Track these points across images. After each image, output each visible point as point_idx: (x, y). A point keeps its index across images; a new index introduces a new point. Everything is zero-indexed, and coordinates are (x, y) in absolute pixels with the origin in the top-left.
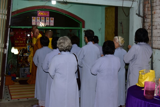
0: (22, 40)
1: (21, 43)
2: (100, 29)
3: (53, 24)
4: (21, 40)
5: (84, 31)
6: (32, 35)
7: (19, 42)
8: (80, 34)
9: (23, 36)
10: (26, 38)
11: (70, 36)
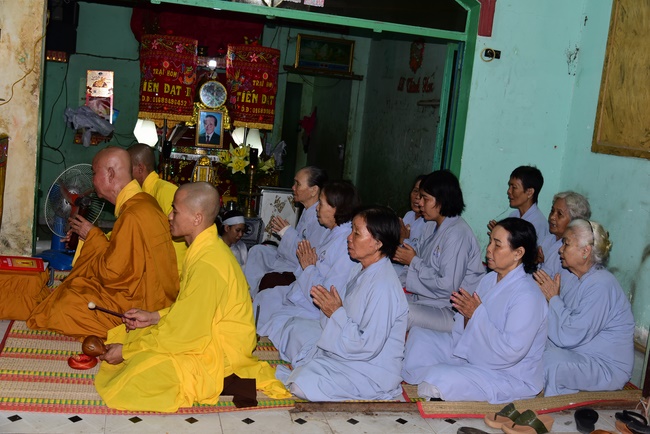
0: (177, 83)
1: (168, 96)
2: (573, 49)
4: (173, 82)
5: (486, 55)
6: (228, 62)
7: (161, 88)
8: (460, 70)
9: (182, 61)
10: (195, 75)
11: (409, 91)
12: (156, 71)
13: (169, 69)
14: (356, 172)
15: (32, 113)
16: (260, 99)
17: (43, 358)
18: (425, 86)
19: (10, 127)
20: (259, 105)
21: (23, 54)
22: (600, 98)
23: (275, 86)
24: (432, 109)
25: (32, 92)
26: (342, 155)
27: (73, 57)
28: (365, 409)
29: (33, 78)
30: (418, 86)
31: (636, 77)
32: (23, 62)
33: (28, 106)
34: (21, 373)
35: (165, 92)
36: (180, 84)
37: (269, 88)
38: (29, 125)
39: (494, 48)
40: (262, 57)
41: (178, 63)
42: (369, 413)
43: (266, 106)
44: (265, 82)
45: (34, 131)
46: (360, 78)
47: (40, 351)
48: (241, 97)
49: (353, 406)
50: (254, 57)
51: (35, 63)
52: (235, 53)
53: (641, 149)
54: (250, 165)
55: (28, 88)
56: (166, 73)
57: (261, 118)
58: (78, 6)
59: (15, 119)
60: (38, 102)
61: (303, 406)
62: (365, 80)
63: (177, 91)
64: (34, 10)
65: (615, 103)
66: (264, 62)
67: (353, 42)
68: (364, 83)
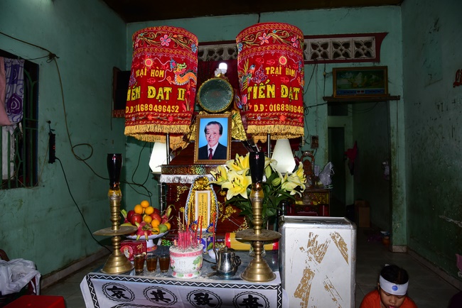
0: (166, 84)
1: (154, 101)
4: (159, 83)
7: (144, 93)
9: (170, 56)
12: (135, 71)
13: (154, 67)
14: (404, 185)
16: (278, 92)
20: (278, 99)
26: (387, 171)
35: (150, 97)
36: (169, 85)
37: (290, 77)
40: (275, 36)
41: (164, 59)
43: (287, 101)
44: (284, 68)
46: (397, 98)
48: (252, 93)
50: (265, 38)
52: (242, 42)
56: (149, 73)
57: (282, 118)
62: (402, 100)
63: (165, 94)
66: (278, 42)
67: (386, 67)
68: (401, 102)
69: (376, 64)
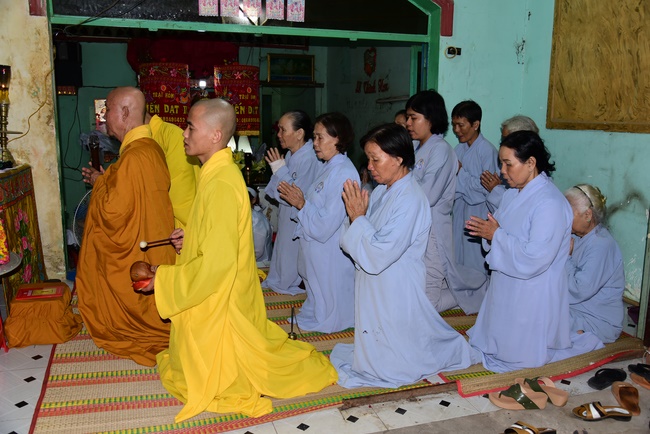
0: (175, 103)
1: (169, 115)
2: (520, 41)
3: (302, 13)
4: (171, 102)
5: (449, 53)
6: (215, 82)
7: (162, 108)
8: (426, 68)
9: (176, 84)
10: (189, 95)
11: (366, 92)
12: (155, 94)
13: (167, 91)
15: (50, 142)
16: (246, 110)
17: (89, 383)
18: (380, 87)
19: (31, 157)
20: (246, 115)
21: (35, 88)
22: (551, 81)
23: (258, 98)
24: (389, 105)
25: (48, 123)
27: (80, 90)
28: (408, 396)
29: (47, 109)
30: (374, 87)
31: (585, 60)
32: (35, 95)
33: (45, 135)
34: (70, 404)
36: (177, 104)
37: (253, 100)
38: (48, 153)
39: (456, 46)
40: (245, 75)
41: (174, 86)
42: (412, 399)
43: (252, 116)
44: (250, 95)
45: (54, 158)
46: (321, 86)
47: (85, 376)
49: (398, 395)
50: (238, 76)
51: (48, 96)
52: (221, 73)
53: (596, 122)
54: (245, 168)
55: (44, 119)
56: (164, 96)
57: (249, 126)
58: (80, 46)
59: (34, 150)
60: (54, 131)
61: (351, 402)
62: (325, 87)
64: (40, 46)
65: (566, 84)
66: (246, 78)
67: (313, 56)
68: (325, 90)
69: (306, 52)
